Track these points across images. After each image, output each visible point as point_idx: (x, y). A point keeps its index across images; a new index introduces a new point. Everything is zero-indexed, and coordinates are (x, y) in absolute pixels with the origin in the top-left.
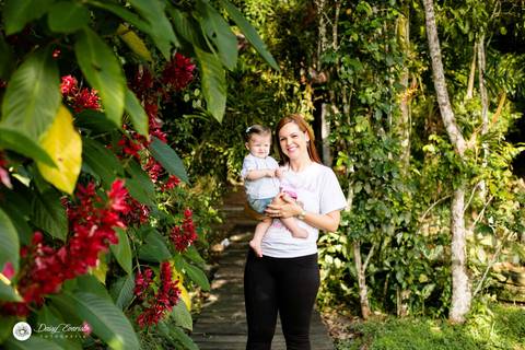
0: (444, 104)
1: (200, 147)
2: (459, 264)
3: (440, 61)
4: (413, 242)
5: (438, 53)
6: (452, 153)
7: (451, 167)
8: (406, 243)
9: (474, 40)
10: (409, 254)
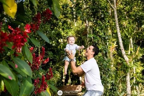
0: (123, 49)
1: (55, 66)
2: (129, 95)
3: (121, 38)
4: (116, 89)
5: (120, 36)
6: (125, 63)
7: (125, 66)
8: (114, 89)
9: (130, 37)
10: (115, 92)
